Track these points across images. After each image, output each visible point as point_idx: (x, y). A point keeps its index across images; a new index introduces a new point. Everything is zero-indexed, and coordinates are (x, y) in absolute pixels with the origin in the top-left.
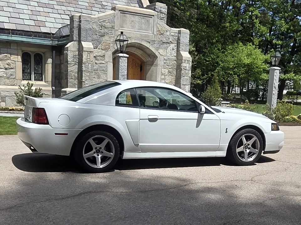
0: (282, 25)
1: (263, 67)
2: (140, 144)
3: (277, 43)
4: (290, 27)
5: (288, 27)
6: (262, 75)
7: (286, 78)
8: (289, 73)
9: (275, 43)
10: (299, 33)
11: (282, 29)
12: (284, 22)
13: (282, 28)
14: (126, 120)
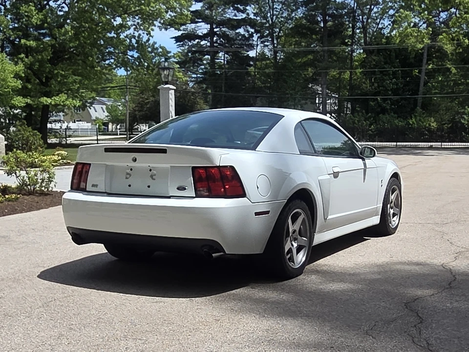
0: (31, 14)
1: (14, 86)
2: (330, 217)
3: (29, 45)
4: (46, 18)
5: (42, 18)
6: (15, 99)
7: (53, 103)
8: (58, 96)
9: (25, 44)
10: (63, 29)
11: (33, 20)
12: (33, 8)
13: (32, 18)
14: (320, 178)
